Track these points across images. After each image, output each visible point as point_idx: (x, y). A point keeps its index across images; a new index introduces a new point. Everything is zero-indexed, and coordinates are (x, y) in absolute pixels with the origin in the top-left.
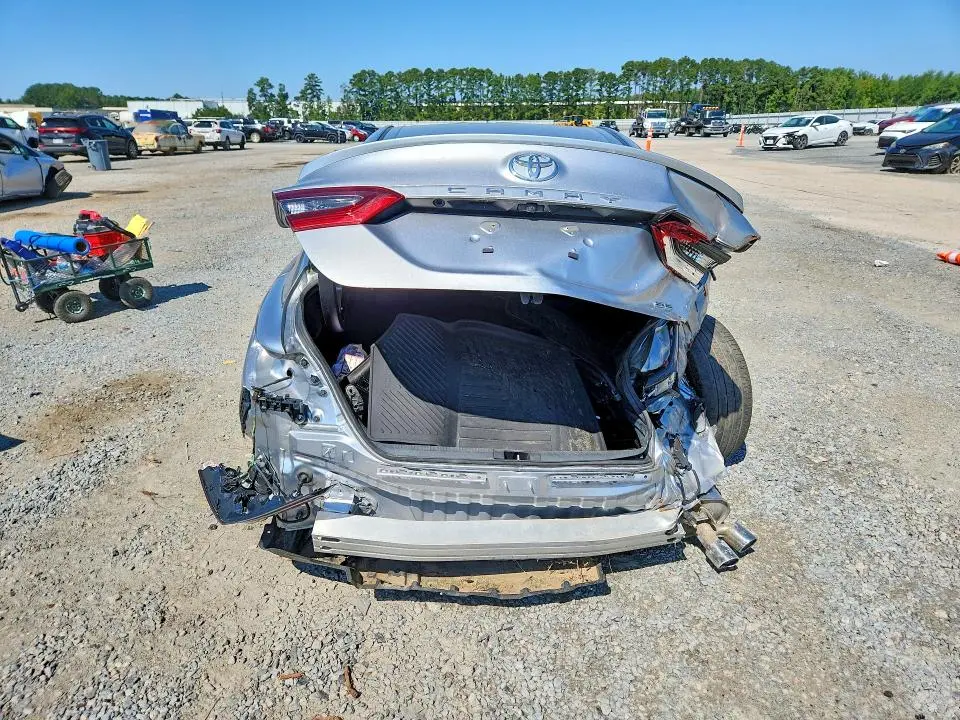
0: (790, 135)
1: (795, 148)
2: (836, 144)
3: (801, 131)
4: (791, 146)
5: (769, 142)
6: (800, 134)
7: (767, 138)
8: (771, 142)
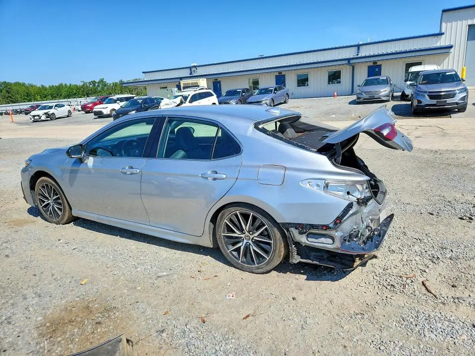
0: (46, 114)
1: (51, 120)
2: (68, 116)
3: (51, 111)
4: (49, 119)
5: (36, 118)
6: (51, 113)
7: (34, 116)
8: (38, 118)
